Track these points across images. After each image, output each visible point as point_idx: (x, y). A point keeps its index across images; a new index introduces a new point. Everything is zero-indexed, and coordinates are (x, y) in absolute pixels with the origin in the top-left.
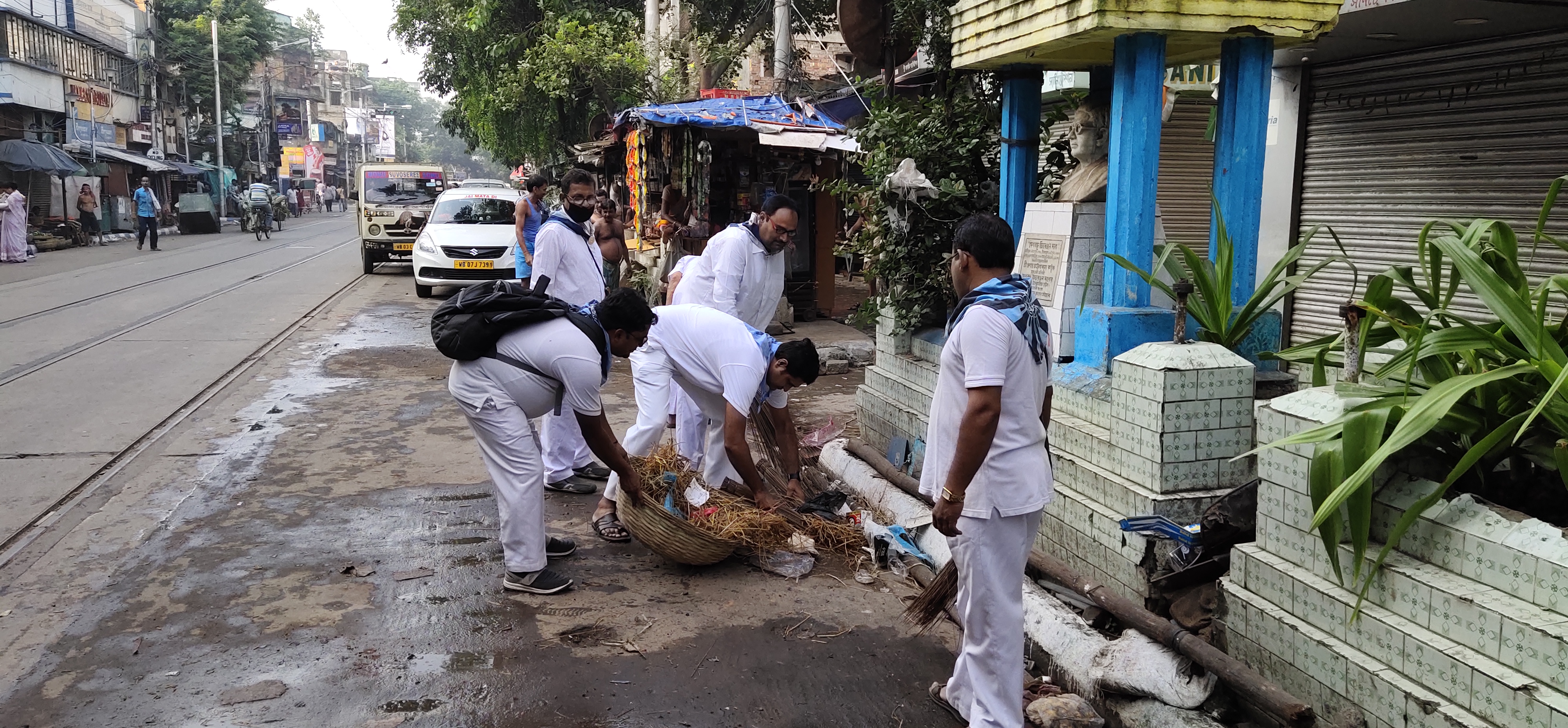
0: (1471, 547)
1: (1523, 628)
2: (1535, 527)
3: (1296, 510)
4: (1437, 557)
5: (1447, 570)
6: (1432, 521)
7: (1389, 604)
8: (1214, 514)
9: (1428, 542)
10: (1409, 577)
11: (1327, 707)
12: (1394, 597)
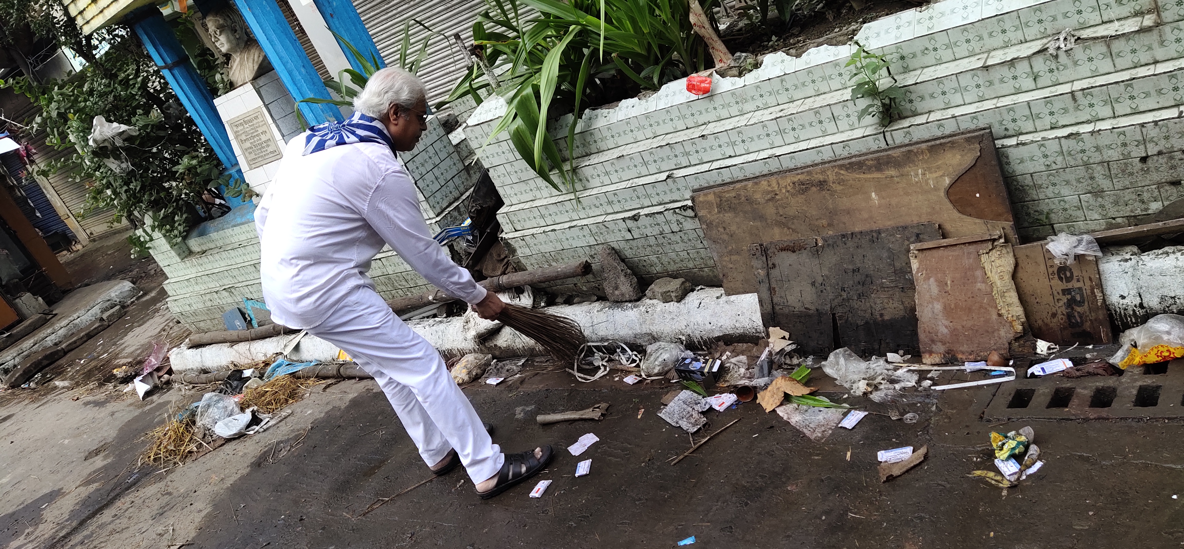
0: (606, 133)
1: (651, 152)
2: (626, 104)
3: (516, 172)
4: (594, 150)
5: (601, 152)
6: (581, 133)
7: (588, 185)
8: (473, 207)
9: (585, 144)
10: (589, 165)
11: (591, 256)
12: (588, 181)
